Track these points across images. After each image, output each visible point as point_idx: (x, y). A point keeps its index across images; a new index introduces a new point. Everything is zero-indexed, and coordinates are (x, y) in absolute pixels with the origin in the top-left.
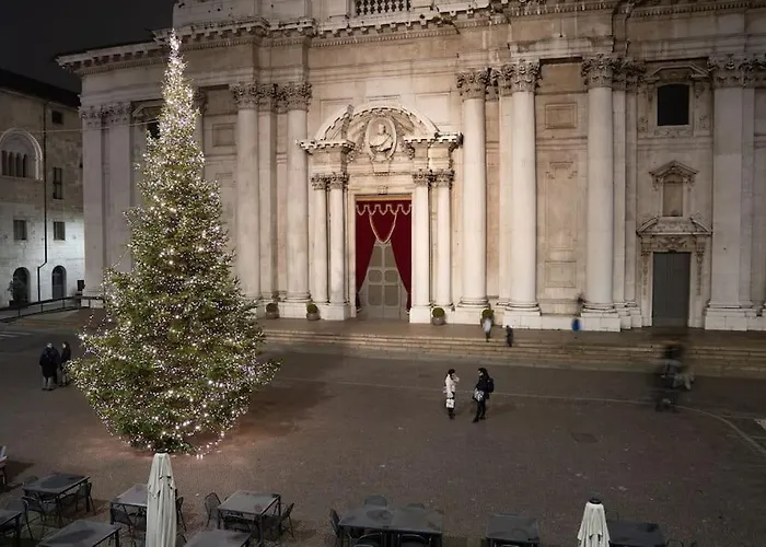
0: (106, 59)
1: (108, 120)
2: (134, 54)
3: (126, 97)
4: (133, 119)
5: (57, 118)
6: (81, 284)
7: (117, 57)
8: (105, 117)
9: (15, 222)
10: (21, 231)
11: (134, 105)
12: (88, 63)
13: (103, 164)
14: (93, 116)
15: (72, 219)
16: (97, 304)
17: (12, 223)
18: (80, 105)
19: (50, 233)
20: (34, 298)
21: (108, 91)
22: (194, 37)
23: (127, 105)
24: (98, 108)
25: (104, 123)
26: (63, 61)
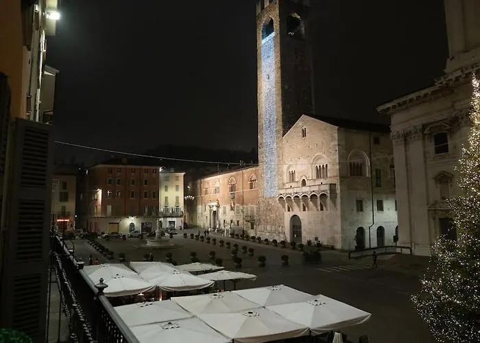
0: (405, 103)
1: (408, 138)
2: (422, 95)
3: (419, 122)
4: (424, 135)
5: (377, 141)
6: (396, 239)
7: (411, 100)
8: (406, 137)
9: (357, 201)
10: (360, 207)
11: (424, 126)
12: (394, 107)
13: (406, 164)
14: (399, 137)
15: (387, 199)
16: (407, 251)
17: (355, 202)
18: (391, 131)
19: (375, 207)
20: (367, 246)
21: (408, 121)
22: (464, 76)
23: (421, 127)
24: (401, 132)
25: (405, 140)
26: (380, 109)
